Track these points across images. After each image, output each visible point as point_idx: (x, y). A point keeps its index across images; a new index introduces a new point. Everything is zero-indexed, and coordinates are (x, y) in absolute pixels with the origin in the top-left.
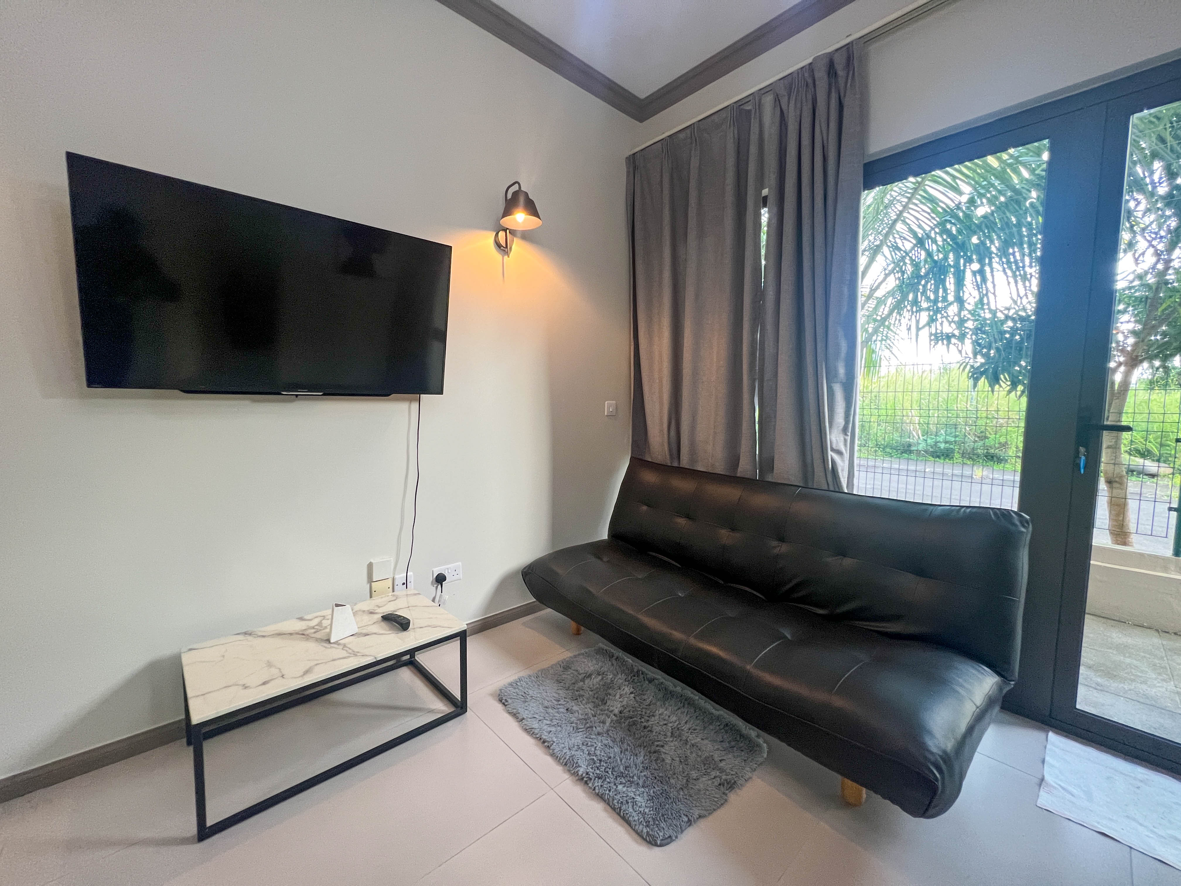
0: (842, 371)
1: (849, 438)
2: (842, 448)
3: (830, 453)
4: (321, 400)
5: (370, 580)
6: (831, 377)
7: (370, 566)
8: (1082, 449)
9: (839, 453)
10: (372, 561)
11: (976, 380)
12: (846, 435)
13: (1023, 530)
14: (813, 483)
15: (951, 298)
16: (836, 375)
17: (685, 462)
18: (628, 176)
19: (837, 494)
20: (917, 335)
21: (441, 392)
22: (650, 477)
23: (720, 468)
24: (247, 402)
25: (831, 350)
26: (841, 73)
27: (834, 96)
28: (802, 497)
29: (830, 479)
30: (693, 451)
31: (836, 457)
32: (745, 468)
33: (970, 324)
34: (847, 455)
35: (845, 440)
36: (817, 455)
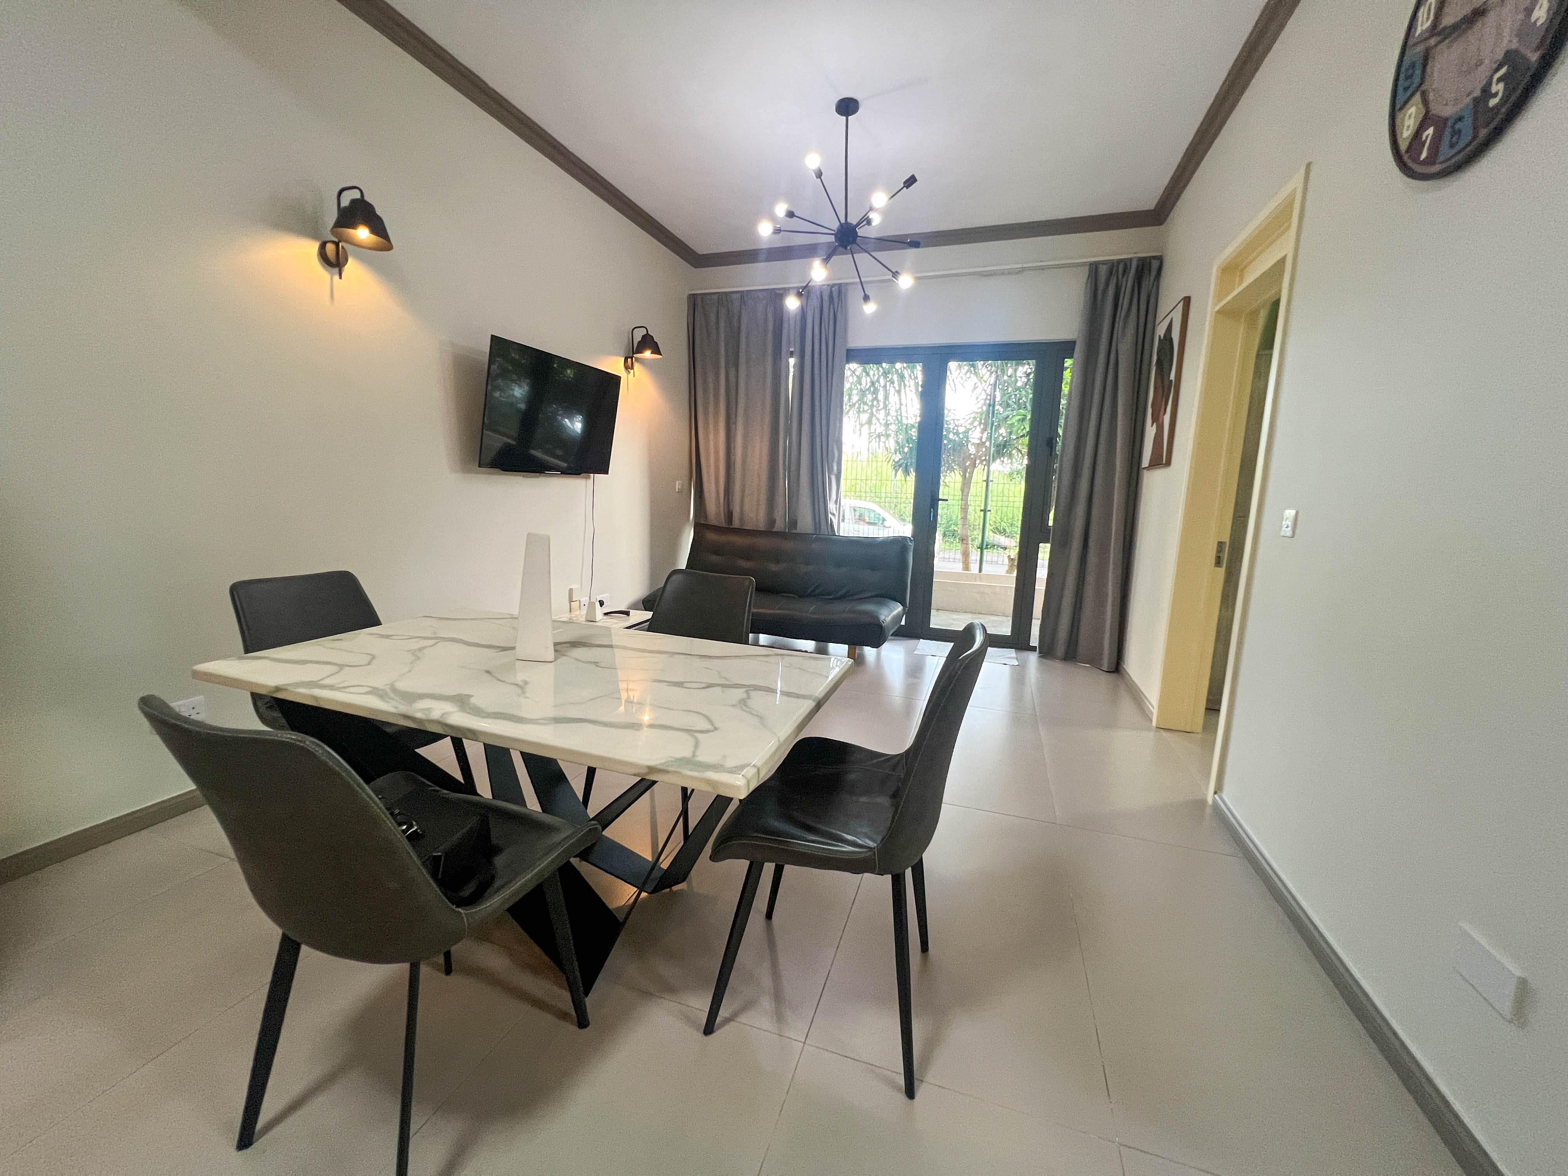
0: (835, 468)
1: (838, 506)
2: (835, 512)
3: (830, 515)
4: (560, 477)
5: (571, 601)
6: (830, 471)
7: (571, 590)
8: (932, 509)
9: (833, 514)
10: (572, 587)
11: (896, 471)
12: (836, 504)
13: (910, 544)
14: (820, 530)
15: (882, 405)
16: (833, 470)
17: (736, 524)
18: (689, 309)
19: (834, 537)
20: (860, 430)
21: (606, 472)
22: (711, 536)
23: (762, 526)
24: (521, 478)
25: (830, 456)
26: (836, 300)
27: (832, 310)
28: (817, 540)
29: (829, 528)
30: (741, 519)
31: (832, 517)
32: (779, 526)
33: (893, 427)
34: (837, 515)
35: (836, 508)
36: (822, 517)
